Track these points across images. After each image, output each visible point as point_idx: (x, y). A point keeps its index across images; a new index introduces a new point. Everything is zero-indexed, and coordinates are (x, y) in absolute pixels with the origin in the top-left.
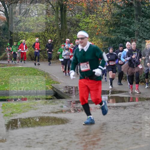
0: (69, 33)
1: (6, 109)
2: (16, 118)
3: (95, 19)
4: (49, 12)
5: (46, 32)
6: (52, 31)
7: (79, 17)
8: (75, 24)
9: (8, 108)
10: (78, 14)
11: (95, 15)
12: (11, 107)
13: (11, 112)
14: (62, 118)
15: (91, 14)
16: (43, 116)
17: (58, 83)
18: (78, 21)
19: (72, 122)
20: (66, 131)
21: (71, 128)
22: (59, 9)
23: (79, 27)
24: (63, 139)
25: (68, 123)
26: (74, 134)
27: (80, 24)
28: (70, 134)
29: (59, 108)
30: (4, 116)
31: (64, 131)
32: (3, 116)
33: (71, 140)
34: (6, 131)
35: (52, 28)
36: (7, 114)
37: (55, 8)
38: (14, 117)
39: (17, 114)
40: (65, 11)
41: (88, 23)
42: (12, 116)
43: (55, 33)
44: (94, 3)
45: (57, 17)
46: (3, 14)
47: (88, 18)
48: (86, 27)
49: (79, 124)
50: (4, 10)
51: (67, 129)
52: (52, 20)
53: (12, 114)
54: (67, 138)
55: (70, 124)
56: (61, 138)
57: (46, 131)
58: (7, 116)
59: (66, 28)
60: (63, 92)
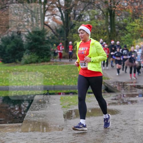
0: (117, 35)
1: (64, 102)
2: (73, 109)
3: (139, 23)
4: (100, 17)
5: (98, 34)
6: (102, 33)
7: (126, 21)
8: (122, 28)
9: (65, 100)
10: (125, 18)
11: (140, 20)
12: (68, 100)
13: (68, 104)
14: (113, 109)
15: (136, 19)
16: (97, 107)
17: (108, 79)
18: (125, 25)
19: (122, 113)
20: (117, 121)
21: (121, 118)
22: (109, 14)
23: (126, 30)
24: (114, 128)
25: (118, 114)
26: (124, 123)
27: (127, 28)
28: (121, 123)
29: (110, 101)
30: (63, 107)
31: (115, 121)
32: (61, 108)
33: (121, 128)
34: (65, 121)
35: (102, 31)
36: (65, 106)
37: (105, 14)
38: (71, 108)
39: (73, 106)
40: (114, 16)
41: (134, 26)
42: (70, 108)
43: (105, 35)
44: (139, 10)
45: (107, 22)
46: (59, 19)
47: (134, 22)
48: (132, 30)
49: (128, 115)
50: (60, 15)
51: (118, 119)
52: (102, 24)
53: (69, 106)
54: (118, 127)
55: (120, 115)
56: (113, 127)
57: (99, 121)
58: (65, 107)
59: (115, 31)
60: (113, 87)
